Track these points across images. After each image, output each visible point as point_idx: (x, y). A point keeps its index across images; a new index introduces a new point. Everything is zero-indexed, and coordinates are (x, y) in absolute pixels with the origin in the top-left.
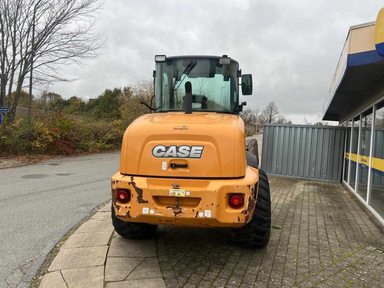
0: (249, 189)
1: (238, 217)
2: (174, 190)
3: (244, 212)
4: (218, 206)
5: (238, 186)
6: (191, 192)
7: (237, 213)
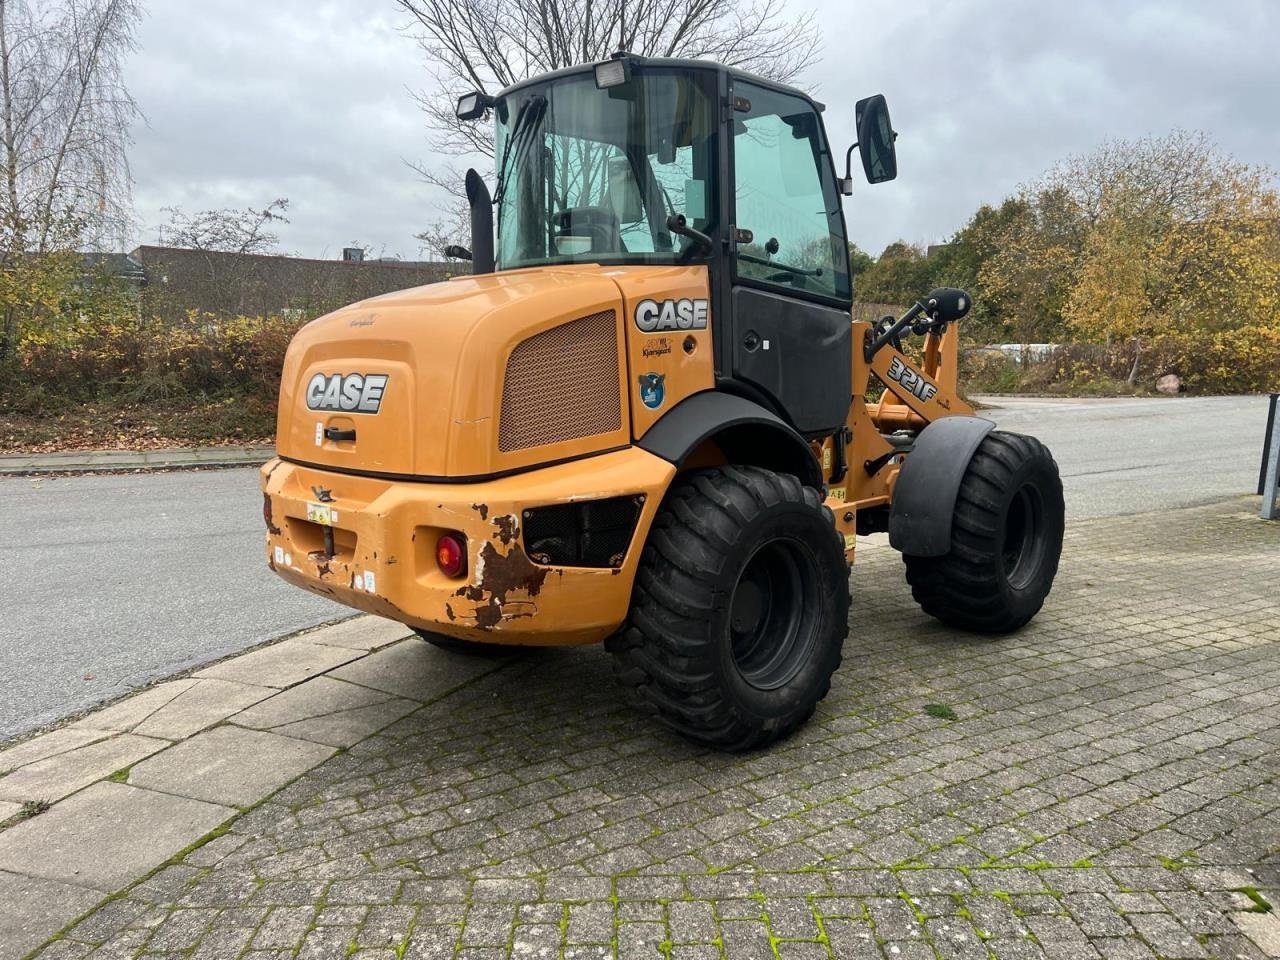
0: (484, 518)
1: (447, 605)
2: (315, 505)
3: (468, 592)
4: (390, 563)
5: (440, 507)
6: (341, 514)
7: (443, 591)
